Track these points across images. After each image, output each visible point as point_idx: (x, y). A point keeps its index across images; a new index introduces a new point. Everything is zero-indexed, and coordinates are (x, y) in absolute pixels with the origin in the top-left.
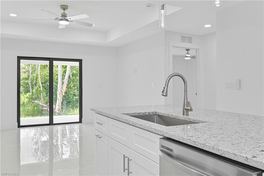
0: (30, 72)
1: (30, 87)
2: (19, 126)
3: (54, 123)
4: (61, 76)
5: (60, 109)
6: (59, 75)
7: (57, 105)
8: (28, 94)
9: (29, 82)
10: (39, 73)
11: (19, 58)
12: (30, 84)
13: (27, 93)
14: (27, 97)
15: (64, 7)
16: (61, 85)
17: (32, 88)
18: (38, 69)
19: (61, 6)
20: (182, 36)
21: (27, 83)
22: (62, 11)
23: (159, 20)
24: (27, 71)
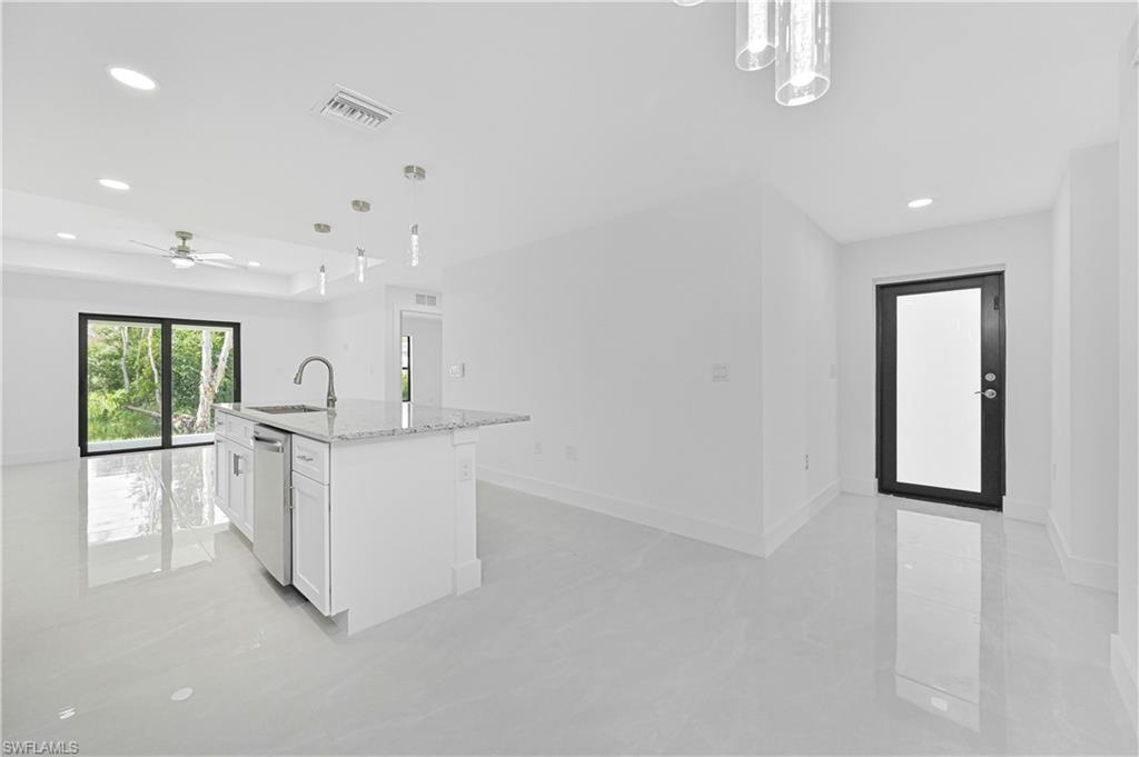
0: (125, 340)
1: (125, 375)
2: (84, 453)
3: (174, 444)
4: (210, 351)
5: (208, 422)
6: (204, 351)
7: (199, 415)
8: (118, 393)
9: (122, 362)
10: (150, 343)
11: (84, 318)
12: (123, 368)
13: (117, 389)
14: (116, 400)
15: (184, 236)
16: (210, 371)
17: (131, 378)
18: (146, 335)
19: (177, 233)
20: (417, 295)
21: (116, 367)
22: (180, 242)
23: (353, 274)
24: (117, 339)
